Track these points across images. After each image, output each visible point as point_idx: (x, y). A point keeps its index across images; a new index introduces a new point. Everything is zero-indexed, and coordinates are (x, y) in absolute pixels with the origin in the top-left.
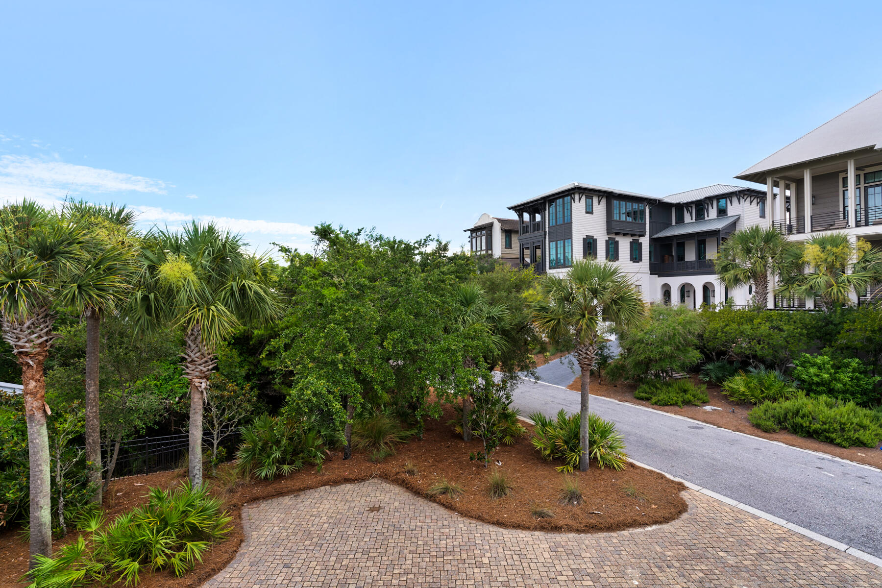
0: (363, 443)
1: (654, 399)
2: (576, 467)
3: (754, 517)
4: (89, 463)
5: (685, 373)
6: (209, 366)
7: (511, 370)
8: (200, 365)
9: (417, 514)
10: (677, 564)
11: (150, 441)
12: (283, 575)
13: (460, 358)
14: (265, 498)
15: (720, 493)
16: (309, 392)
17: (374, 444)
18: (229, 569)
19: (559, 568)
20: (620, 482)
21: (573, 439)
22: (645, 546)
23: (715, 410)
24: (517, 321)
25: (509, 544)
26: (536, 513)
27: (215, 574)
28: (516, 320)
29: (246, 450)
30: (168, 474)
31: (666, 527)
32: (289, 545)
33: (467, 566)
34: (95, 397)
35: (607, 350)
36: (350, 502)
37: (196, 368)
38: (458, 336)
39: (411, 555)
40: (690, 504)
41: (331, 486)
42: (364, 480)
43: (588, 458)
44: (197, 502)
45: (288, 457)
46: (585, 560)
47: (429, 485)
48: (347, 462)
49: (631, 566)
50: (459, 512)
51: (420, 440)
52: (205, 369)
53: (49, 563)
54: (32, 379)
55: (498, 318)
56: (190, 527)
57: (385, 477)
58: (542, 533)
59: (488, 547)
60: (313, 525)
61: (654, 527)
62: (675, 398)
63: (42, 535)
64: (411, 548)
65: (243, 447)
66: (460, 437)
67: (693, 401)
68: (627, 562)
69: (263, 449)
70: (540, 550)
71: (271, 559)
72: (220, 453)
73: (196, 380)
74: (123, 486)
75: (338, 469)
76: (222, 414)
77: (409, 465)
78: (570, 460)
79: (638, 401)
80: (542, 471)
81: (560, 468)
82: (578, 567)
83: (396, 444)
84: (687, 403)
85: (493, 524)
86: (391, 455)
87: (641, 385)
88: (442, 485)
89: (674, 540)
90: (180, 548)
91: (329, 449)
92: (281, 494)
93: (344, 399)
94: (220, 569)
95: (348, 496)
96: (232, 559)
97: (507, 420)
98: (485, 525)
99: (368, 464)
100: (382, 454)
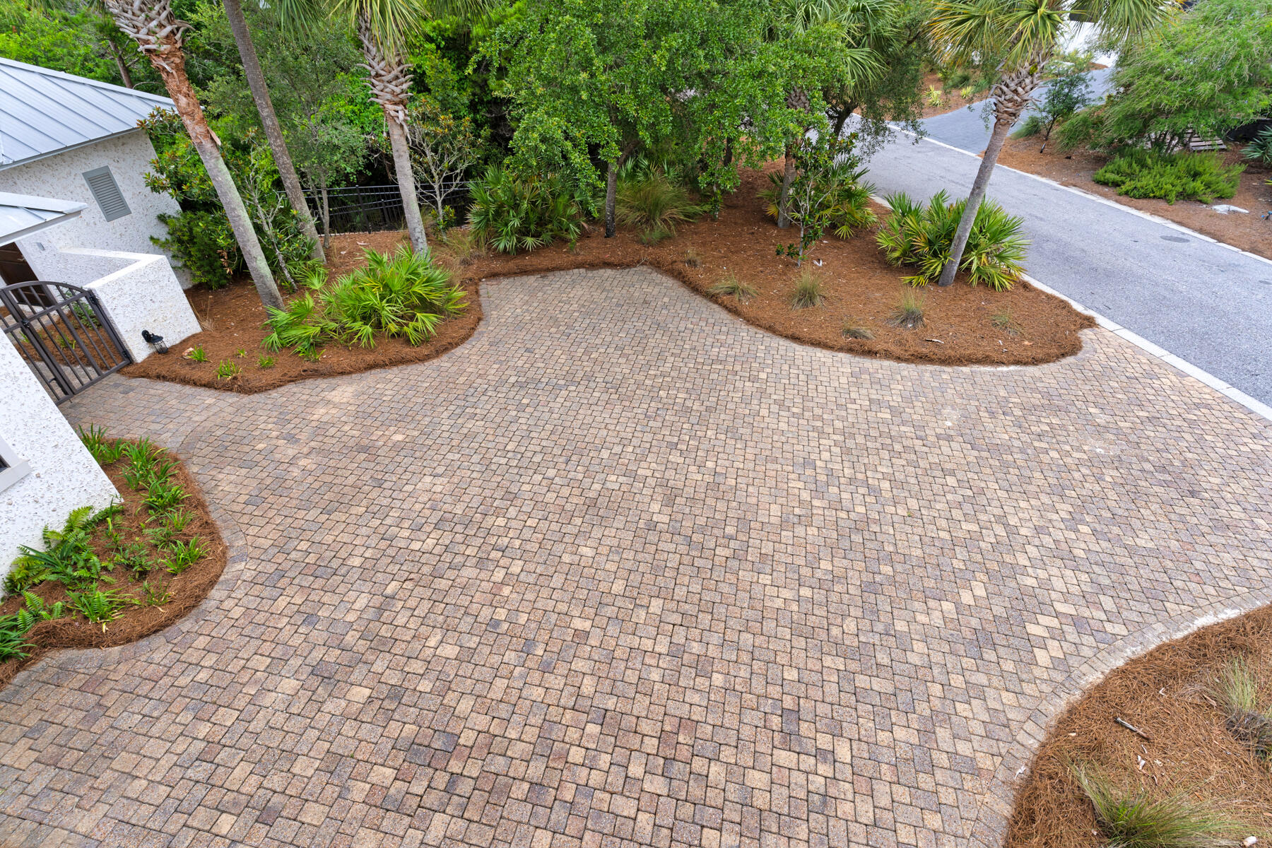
0: (633, 217)
1: (1128, 185)
2: (934, 280)
3: (1181, 374)
4: (294, 212)
5: (1221, 142)
6: (402, 84)
7: (878, 118)
8: (389, 82)
9: (690, 315)
10: (1018, 412)
11: (361, 191)
12: (525, 358)
13: (780, 90)
14: (507, 275)
15: (1147, 338)
16: (535, 135)
17: (648, 220)
18: (467, 345)
19: (853, 395)
20: (992, 307)
21: (942, 240)
22: (985, 388)
23: (1234, 212)
24: (907, 19)
25: (798, 362)
26: (848, 331)
27: (453, 348)
28: (908, 17)
29: (477, 214)
30: (391, 233)
31: (1031, 370)
32: (533, 330)
33: (738, 378)
34: (274, 124)
35: (1083, 87)
36: (608, 291)
37: (386, 87)
38: (786, 47)
39: (672, 359)
40: (1086, 347)
41: (587, 269)
42: (628, 266)
43: (956, 268)
44: (420, 270)
45: (533, 227)
46: (893, 392)
47: (713, 282)
48: (609, 241)
49: (952, 406)
50: (745, 318)
51: (713, 220)
52: (398, 90)
53: (282, 316)
54: (180, 92)
55: (874, 11)
56: (419, 298)
57: (657, 265)
58: (848, 356)
59: (770, 362)
60: (561, 312)
61: (1012, 368)
62: (1169, 187)
63: (267, 287)
64: (675, 351)
65: (476, 208)
66: (772, 221)
67: (1201, 193)
68: (948, 402)
69: (498, 213)
70: (837, 374)
71: (512, 341)
72: (447, 213)
73: (389, 107)
74: (345, 244)
75: (595, 248)
76: (441, 161)
77: (691, 252)
78: (928, 269)
79: (1096, 187)
80: (880, 279)
81: (908, 278)
82: (880, 398)
83: (678, 223)
84: (1188, 197)
85: (787, 337)
86: (669, 238)
87: (1117, 159)
88: (730, 283)
89: (1033, 386)
90: (412, 318)
91: (586, 222)
92: (524, 272)
93: (593, 150)
94: (457, 345)
95: (607, 284)
96: (470, 336)
97: (850, 202)
98: (774, 337)
99: (636, 247)
100: (656, 234)
